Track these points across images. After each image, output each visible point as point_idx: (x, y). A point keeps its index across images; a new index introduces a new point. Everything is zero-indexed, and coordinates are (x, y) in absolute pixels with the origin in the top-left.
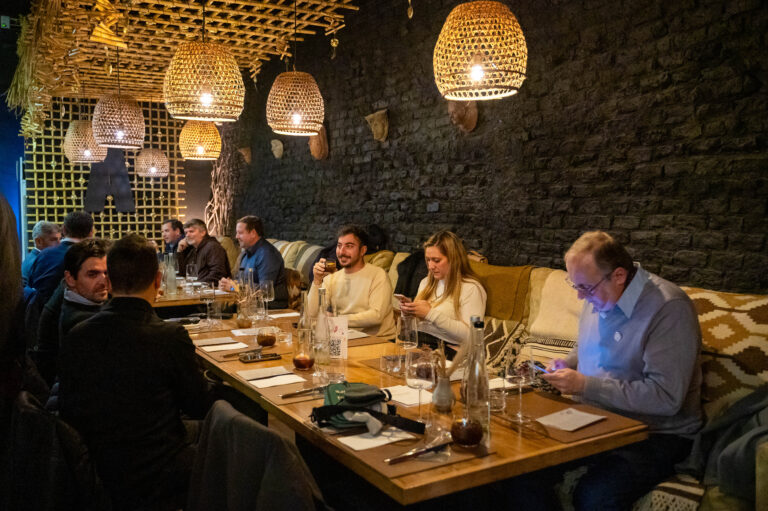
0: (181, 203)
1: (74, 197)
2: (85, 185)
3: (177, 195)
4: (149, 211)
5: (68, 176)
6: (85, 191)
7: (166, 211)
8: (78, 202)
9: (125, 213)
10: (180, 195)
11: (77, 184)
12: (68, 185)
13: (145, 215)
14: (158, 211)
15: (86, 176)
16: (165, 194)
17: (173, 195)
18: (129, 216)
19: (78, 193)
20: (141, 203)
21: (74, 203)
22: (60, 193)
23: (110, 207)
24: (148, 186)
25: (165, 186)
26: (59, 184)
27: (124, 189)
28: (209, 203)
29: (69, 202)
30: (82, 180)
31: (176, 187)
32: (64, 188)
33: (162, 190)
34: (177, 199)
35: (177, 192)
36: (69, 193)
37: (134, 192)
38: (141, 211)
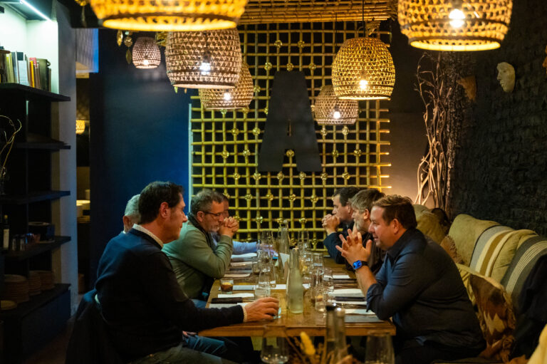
0: (384, 159)
1: (246, 152)
2: (260, 136)
3: (378, 148)
4: (340, 170)
5: (240, 126)
6: (260, 145)
7: (363, 170)
8: (251, 159)
9: (309, 173)
10: (383, 148)
11: (251, 136)
12: (240, 137)
13: (335, 176)
14: (352, 170)
15: (261, 125)
16: (363, 147)
17: (373, 148)
18: (313, 177)
19: (251, 147)
20: (330, 160)
21: (246, 160)
22: (230, 148)
23: (291, 165)
24: (340, 136)
25: (363, 136)
26: (230, 137)
27: (307, 142)
28: (424, 160)
29: (241, 159)
30: (256, 131)
31: (378, 137)
32: (235, 141)
33: (358, 141)
34: (379, 153)
35: (378, 144)
36: (241, 148)
37: (321, 144)
38: (329, 171)
